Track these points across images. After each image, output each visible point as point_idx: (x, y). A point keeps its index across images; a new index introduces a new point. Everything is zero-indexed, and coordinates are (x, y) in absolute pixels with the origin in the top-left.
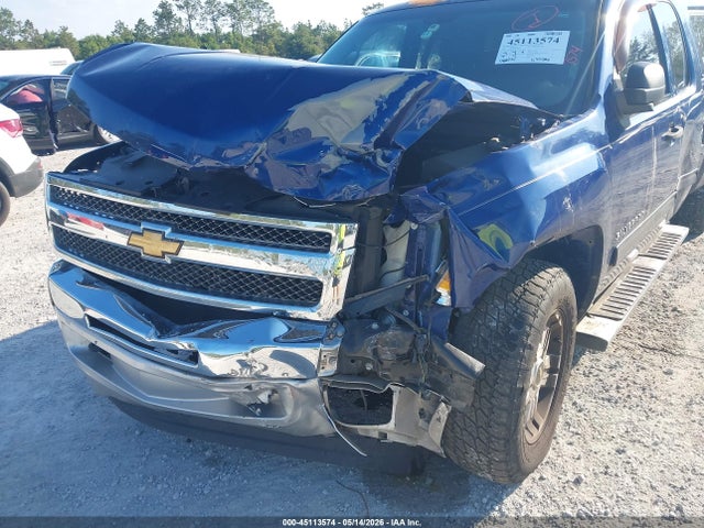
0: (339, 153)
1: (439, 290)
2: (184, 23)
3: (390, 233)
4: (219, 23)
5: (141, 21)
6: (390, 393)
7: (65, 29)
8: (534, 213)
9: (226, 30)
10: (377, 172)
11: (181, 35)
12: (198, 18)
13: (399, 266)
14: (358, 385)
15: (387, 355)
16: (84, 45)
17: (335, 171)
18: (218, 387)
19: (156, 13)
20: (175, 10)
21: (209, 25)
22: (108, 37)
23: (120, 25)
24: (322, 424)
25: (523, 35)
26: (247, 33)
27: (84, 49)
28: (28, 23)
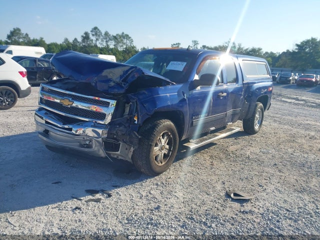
0: (114, 82)
1: (135, 119)
2: (94, 42)
3: (127, 105)
4: (109, 43)
5: (76, 39)
6: (120, 144)
7: (42, 38)
8: (157, 102)
9: (112, 47)
10: (122, 87)
11: (92, 47)
12: (100, 40)
13: (127, 114)
14: (112, 141)
15: (120, 133)
16: (50, 47)
17: (113, 86)
18: (76, 138)
19: (82, 36)
20: (91, 36)
21: (105, 44)
22: (61, 44)
23: (66, 40)
24: (102, 153)
25: (175, 62)
26: (120, 49)
27: (49, 48)
28: (27, 35)
